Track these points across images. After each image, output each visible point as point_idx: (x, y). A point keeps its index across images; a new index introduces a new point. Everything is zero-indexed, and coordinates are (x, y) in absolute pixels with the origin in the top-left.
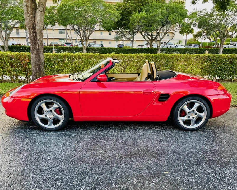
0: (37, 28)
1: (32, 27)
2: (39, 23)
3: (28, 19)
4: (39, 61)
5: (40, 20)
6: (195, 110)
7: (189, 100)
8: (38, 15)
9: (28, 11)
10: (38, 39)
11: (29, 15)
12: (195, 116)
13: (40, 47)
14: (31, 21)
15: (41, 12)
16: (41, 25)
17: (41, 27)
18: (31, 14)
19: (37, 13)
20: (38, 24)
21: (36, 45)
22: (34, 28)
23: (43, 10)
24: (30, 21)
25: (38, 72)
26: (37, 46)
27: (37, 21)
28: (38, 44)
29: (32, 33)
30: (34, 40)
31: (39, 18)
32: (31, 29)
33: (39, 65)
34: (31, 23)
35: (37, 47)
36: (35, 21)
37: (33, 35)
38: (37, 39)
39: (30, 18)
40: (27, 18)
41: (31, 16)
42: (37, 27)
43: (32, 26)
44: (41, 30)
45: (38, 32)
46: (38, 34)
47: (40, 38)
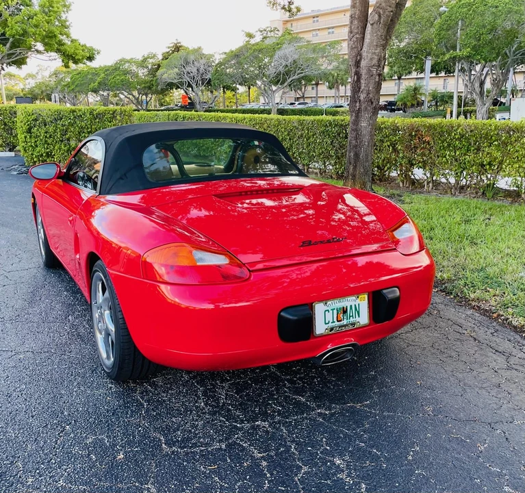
0: (363, 63)
1: (353, 62)
2: (367, 52)
4: (356, 139)
10: (362, 88)
11: (353, 36)
13: (363, 107)
14: (355, 50)
15: (372, 25)
16: (369, 55)
17: (371, 59)
18: (357, 33)
19: (367, 30)
20: (364, 54)
21: (356, 102)
22: (357, 64)
24: (352, 49)
25: (352, 162)
26: (358, 104)
28: (360, 101)
31: (368, 40)
33: (356, 146)
34: (353, 53)
35: (358, 107)
36: (364, 47)
37: (353, 80)
38: (360, 88)
39: (354, 44)
41: (357, 38)
42: (363, 60)
43: (354, 59)
44: (372, 67)
45: (363, 72)
46: (364, 76)
47: (367, 85)
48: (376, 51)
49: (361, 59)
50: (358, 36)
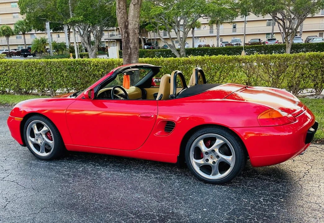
0: (130, 27)
1: (123, 26)
2: (132, 21)
3: (120, 16)
5: (134, 16)
6: (215, 150)
7: (205, 132)
8: (132, 9)
9: (120, 6)
10: (131, 41)
11: (121, 11)
12: (216, 160)
13: (133, 52)
14: (124, 19)
15: (135, 5)
16: (134, 22)
17: (135, 25)
18: (123, 9)
19: (130, 7)
20: (130, 22)
21: (128, 49)
22: (126, 27)
23: (137, 2)
24: (121, 18)
27: (130, 18)
28: (131, 48)
29: (124, 33)
30: (125, 43)
31: (132, 14)
32: (123, 29)
34: (122, 21)
35: (129, 52)
36: (128, 17)
37: (125, 37)
38: (129, 41)
39: (122, 15)
40: (119, 14)
41: (123, 12)
42: (129, 25)
43: (124, 24)
44: (135, 29)
45: (131, 32)
46: (131, 34)
47: (134, 40)
48: (137, 20)
49: (128, 25)
50: (124, 11)
